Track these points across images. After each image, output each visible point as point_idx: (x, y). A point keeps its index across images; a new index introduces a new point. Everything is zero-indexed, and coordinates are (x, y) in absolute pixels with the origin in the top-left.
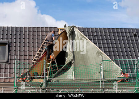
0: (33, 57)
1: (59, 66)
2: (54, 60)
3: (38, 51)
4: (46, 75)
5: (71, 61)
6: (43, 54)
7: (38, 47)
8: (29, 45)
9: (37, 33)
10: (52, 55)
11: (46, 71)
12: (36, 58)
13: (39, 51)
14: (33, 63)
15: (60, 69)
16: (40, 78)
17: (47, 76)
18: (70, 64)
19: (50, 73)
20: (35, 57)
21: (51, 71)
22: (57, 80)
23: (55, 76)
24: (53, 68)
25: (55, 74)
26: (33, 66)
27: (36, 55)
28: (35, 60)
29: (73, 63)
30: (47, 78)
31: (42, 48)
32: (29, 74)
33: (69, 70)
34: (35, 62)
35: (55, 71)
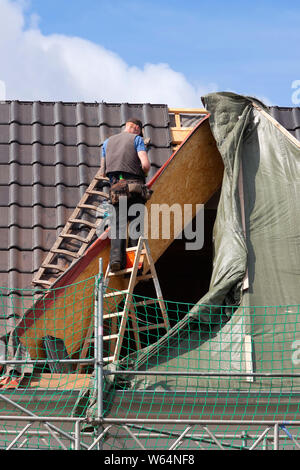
0: (41, 259)
1: (170, 306)
2: (149, 272)
3: (66, 229)
4: (105, 355)
5: (233, 278)
6: (90, 243)
7: (65, 205)
8: (18, 194)
9: (63, 133)
10: (136, 248)
11: (105, 333)
12: (54, 261)
13: (68, 225)
14: (37, 289)
15: (180, 324)
16: (73, 368)
17: (112, 358)
18: (231, 295)
19: (125, 342)
20: (49, 256)
21: (132, 333)
22: (163, 378)
23: (153, 360)
24: (139, 316)
25: (150, 347)
26: (39, 303)
27: (55, 248)
28: (48, 274)
29: (245, 291)
30: (112, 368)
31: (84, 210)
32: (14, 344)
33: (227, 327)
34: (50, 282)
35: (153, 331)
